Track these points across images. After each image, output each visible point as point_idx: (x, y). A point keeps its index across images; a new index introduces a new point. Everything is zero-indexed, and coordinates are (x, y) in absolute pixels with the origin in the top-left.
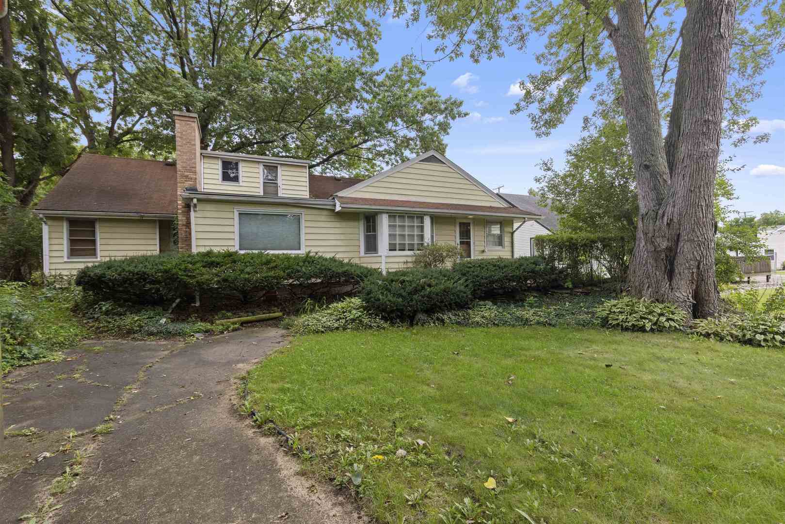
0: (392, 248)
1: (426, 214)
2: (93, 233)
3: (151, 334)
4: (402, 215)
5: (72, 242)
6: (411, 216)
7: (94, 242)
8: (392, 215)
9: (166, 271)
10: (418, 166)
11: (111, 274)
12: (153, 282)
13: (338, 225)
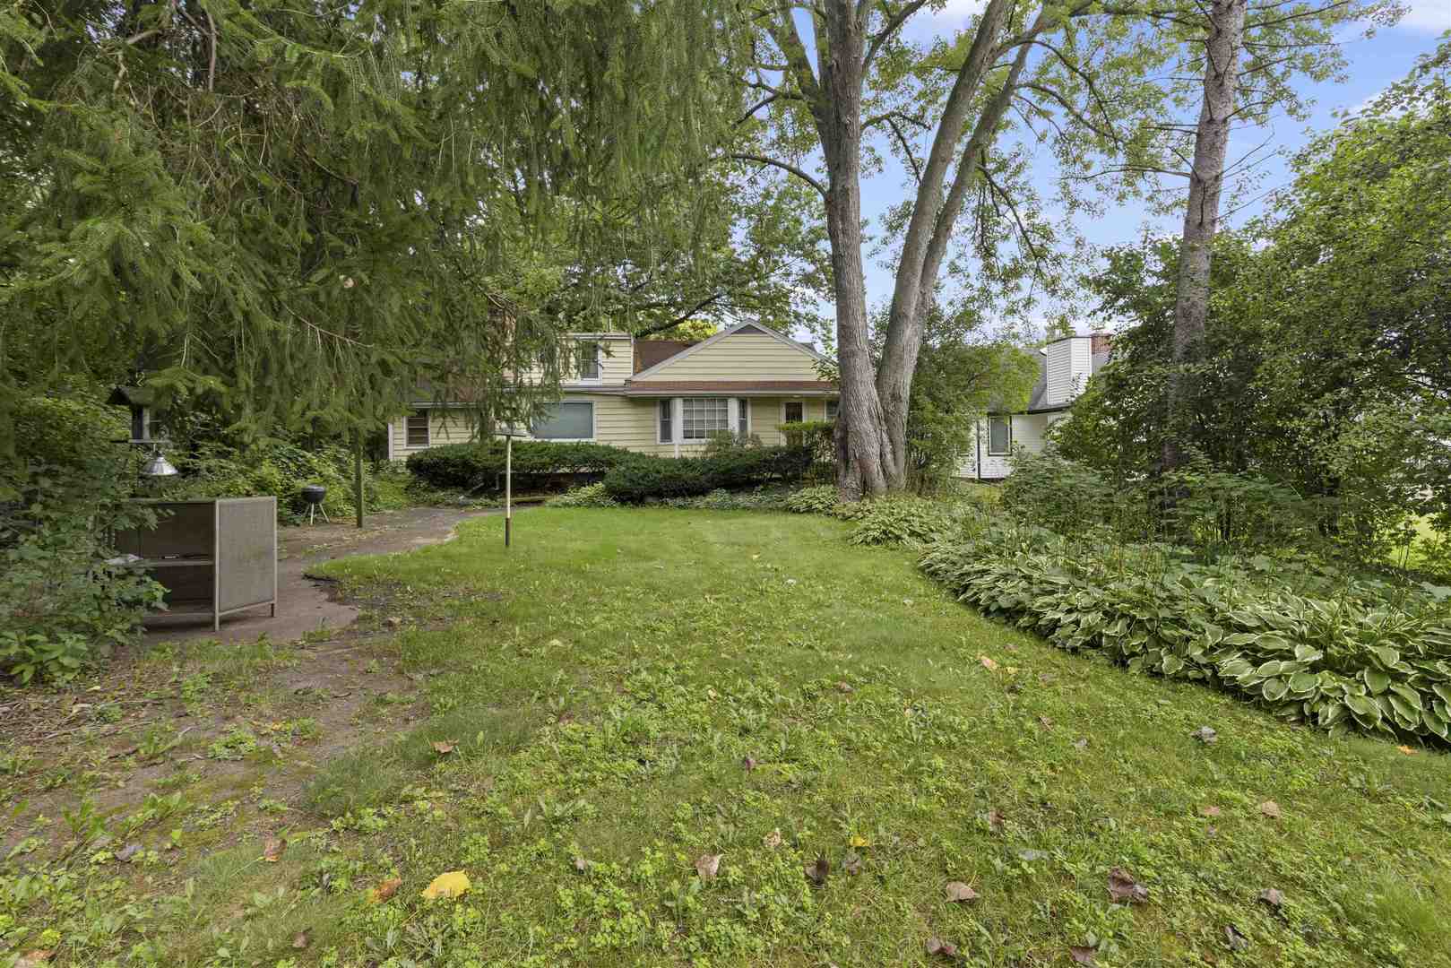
0: (687, 435)
1: (732, 396)
2: (426, 422)
3: (449, 505)
4: (700, 399)
5: (410, 431)
6: (712, 399)
7: (426, 430)
8: (687, 400)
9: (463, 457)
10: (728, 339)
11: (427, 459)
12: (453, 466)
13: (629, 411)
